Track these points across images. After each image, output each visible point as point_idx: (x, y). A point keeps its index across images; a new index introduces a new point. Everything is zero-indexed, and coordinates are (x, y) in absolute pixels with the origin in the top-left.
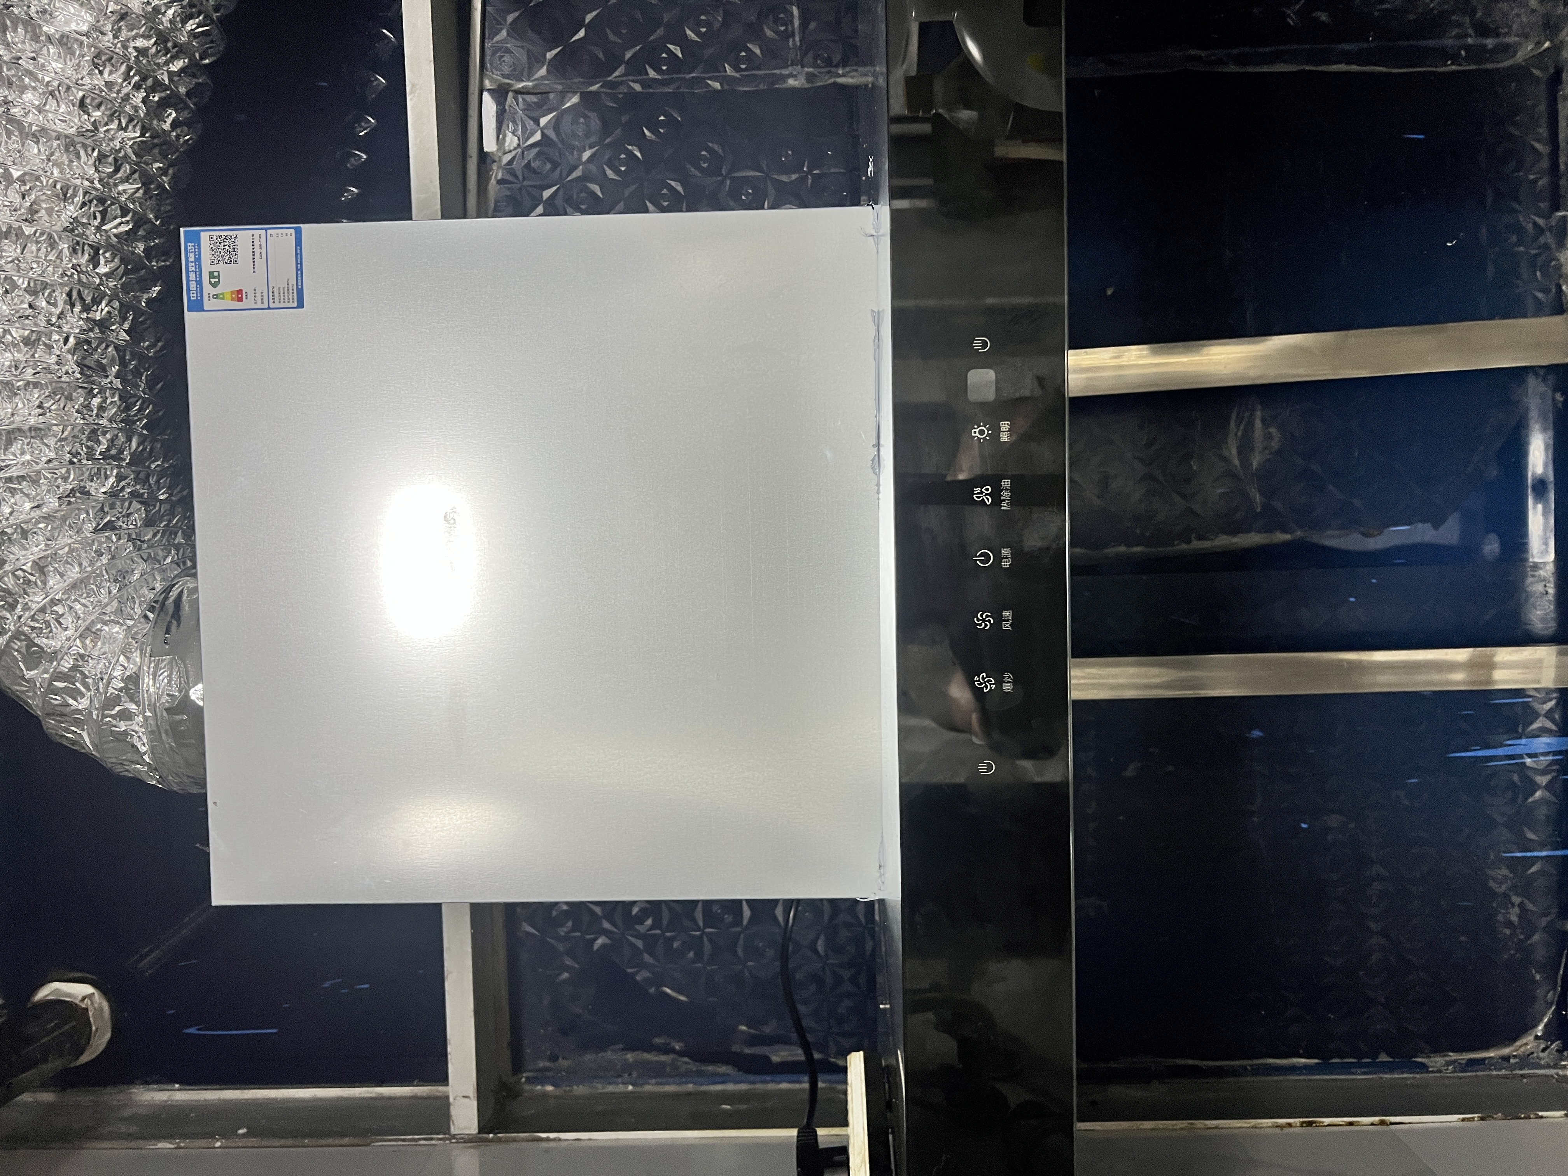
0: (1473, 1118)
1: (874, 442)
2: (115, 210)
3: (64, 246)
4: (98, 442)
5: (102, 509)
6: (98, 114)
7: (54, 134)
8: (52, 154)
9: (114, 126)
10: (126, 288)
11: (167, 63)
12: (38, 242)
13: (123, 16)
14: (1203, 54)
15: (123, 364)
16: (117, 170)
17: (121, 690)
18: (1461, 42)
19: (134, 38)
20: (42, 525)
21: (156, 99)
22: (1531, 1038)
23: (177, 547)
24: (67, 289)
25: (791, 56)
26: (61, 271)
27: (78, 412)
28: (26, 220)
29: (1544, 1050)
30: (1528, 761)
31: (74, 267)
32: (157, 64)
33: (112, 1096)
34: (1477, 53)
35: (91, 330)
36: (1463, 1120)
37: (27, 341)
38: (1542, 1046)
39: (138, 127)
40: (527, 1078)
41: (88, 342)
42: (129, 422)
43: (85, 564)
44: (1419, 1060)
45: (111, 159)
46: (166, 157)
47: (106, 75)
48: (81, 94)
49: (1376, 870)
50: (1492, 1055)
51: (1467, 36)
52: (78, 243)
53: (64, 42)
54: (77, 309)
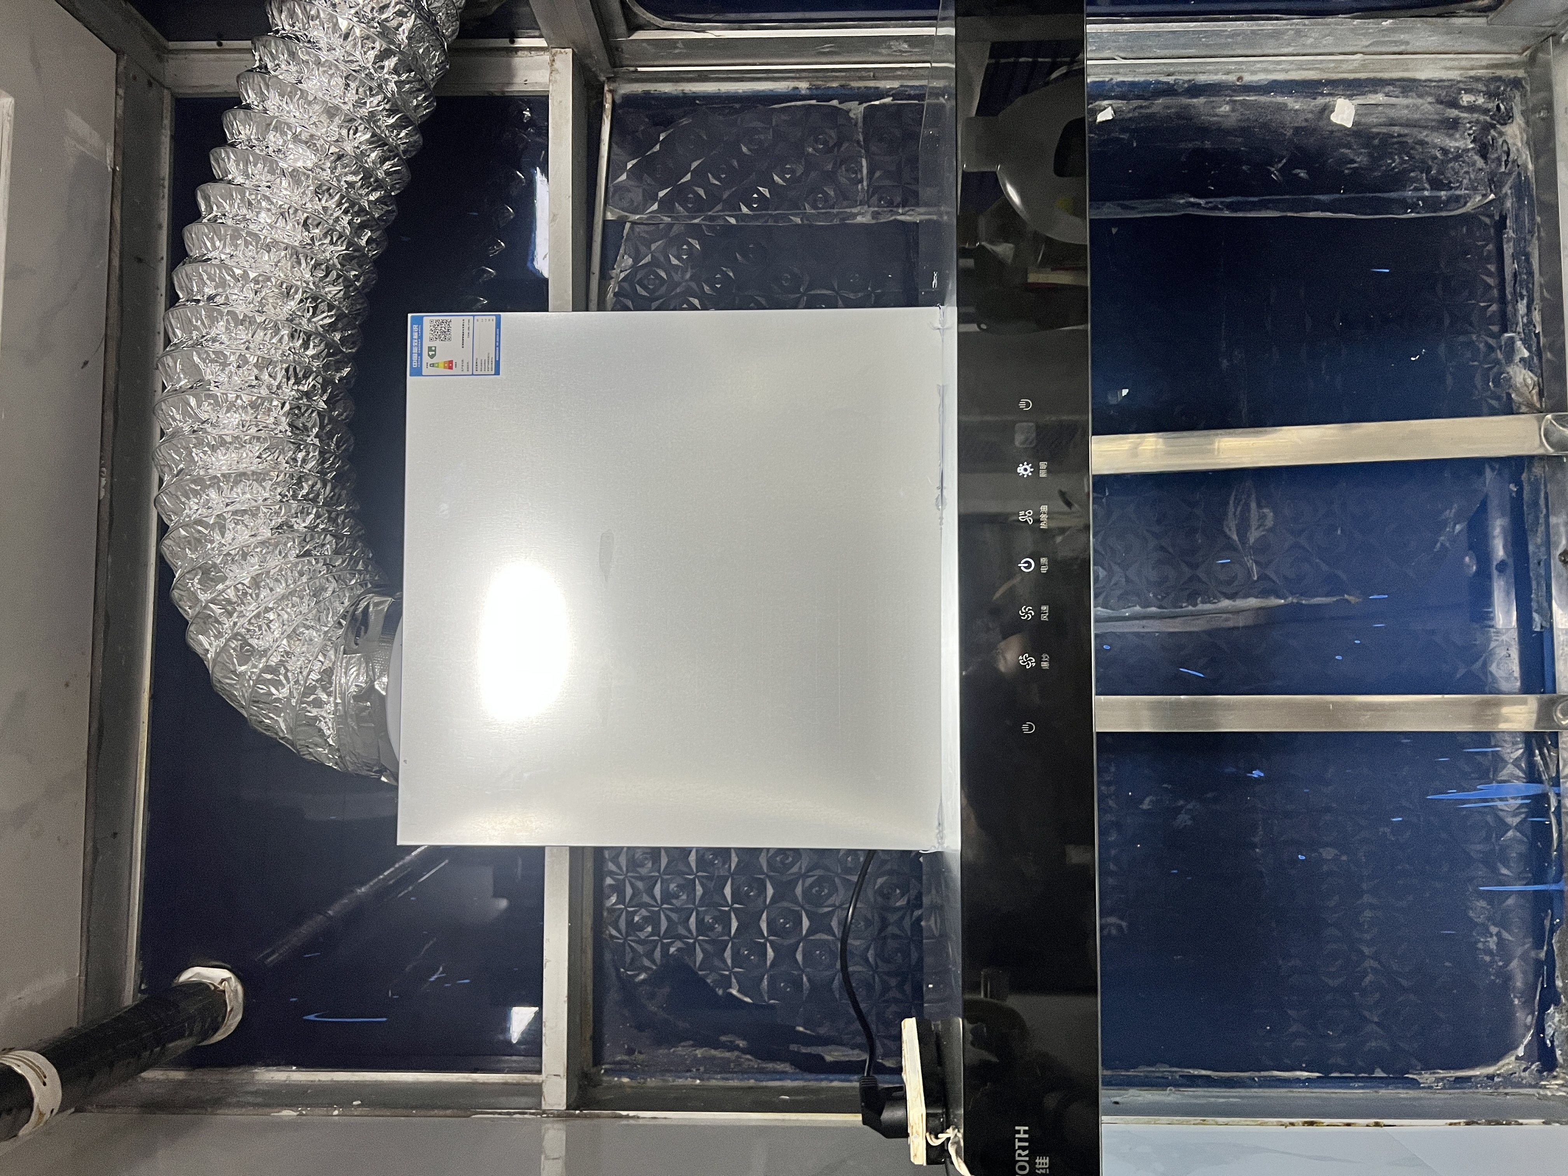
0: (1459, 1123)
1: (939, 484)
2: (323, 306)
3: (285, 332)
4: (302, 487)
5: (305, 540)
6: (317, 231)
7: (283, 246)
8: (279, 262)
9: (327, 241)
10: (326, 367)
11: (367, 194)
12: (265, 329)
13: (340, 157)
14: (1202, 202)
15: (322, 427)
16: (326, 276)
17: (317, 681)
18: (1419, 194)
19: (346, 174)
20: (258, 550)
21: (359, 221)
22: (1513, 1058)
23: (360, 573)
24: (285, 366)
25: (860, 197)
26: (281, 352)
27: (287, 463)
28: (258, 311)
29: (1525, 1070)
30: (1499, 804)
31: (289, 349)
32: (361, 195)
33: (237, 1076)
34: (1433, 204)
35: (301, 399)
36: (1451, 1124)
37: (254, 406)
38: (1524, 1066)
39: (345, 243)
40: (606, 1071)
41: (299, 408)
42: (323, 473)
43: (290, 582)
44: (1411, 1076)
45: (323, 267)
46: (361, 266)
47: (323, 202)
48: (306, 215)
49: (1367, 898)
50: (1478, 1073)
51: (1424, 189)
52: (296, 330)
53: (295, 176)
54: (292, 381)
